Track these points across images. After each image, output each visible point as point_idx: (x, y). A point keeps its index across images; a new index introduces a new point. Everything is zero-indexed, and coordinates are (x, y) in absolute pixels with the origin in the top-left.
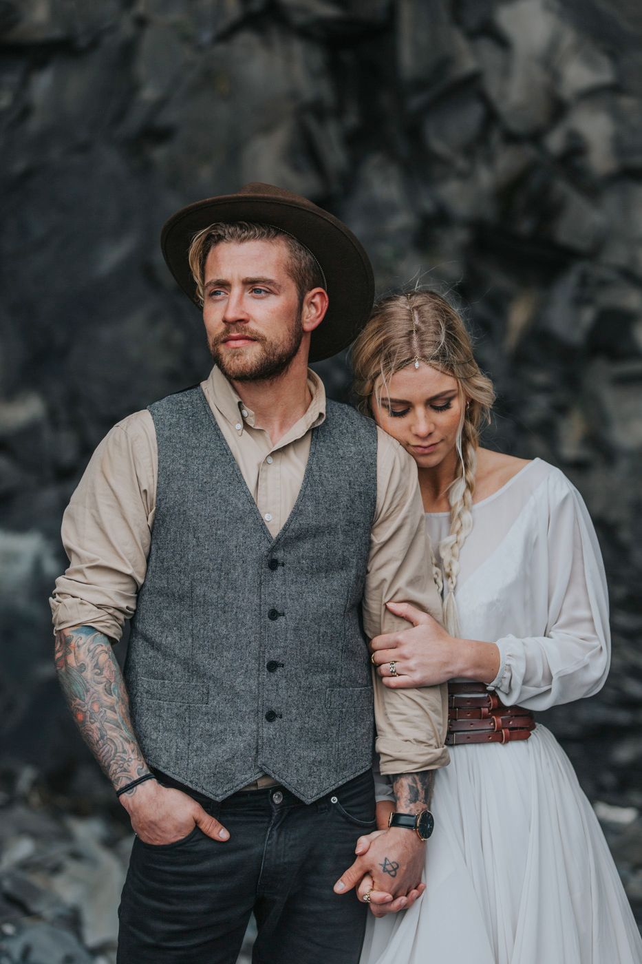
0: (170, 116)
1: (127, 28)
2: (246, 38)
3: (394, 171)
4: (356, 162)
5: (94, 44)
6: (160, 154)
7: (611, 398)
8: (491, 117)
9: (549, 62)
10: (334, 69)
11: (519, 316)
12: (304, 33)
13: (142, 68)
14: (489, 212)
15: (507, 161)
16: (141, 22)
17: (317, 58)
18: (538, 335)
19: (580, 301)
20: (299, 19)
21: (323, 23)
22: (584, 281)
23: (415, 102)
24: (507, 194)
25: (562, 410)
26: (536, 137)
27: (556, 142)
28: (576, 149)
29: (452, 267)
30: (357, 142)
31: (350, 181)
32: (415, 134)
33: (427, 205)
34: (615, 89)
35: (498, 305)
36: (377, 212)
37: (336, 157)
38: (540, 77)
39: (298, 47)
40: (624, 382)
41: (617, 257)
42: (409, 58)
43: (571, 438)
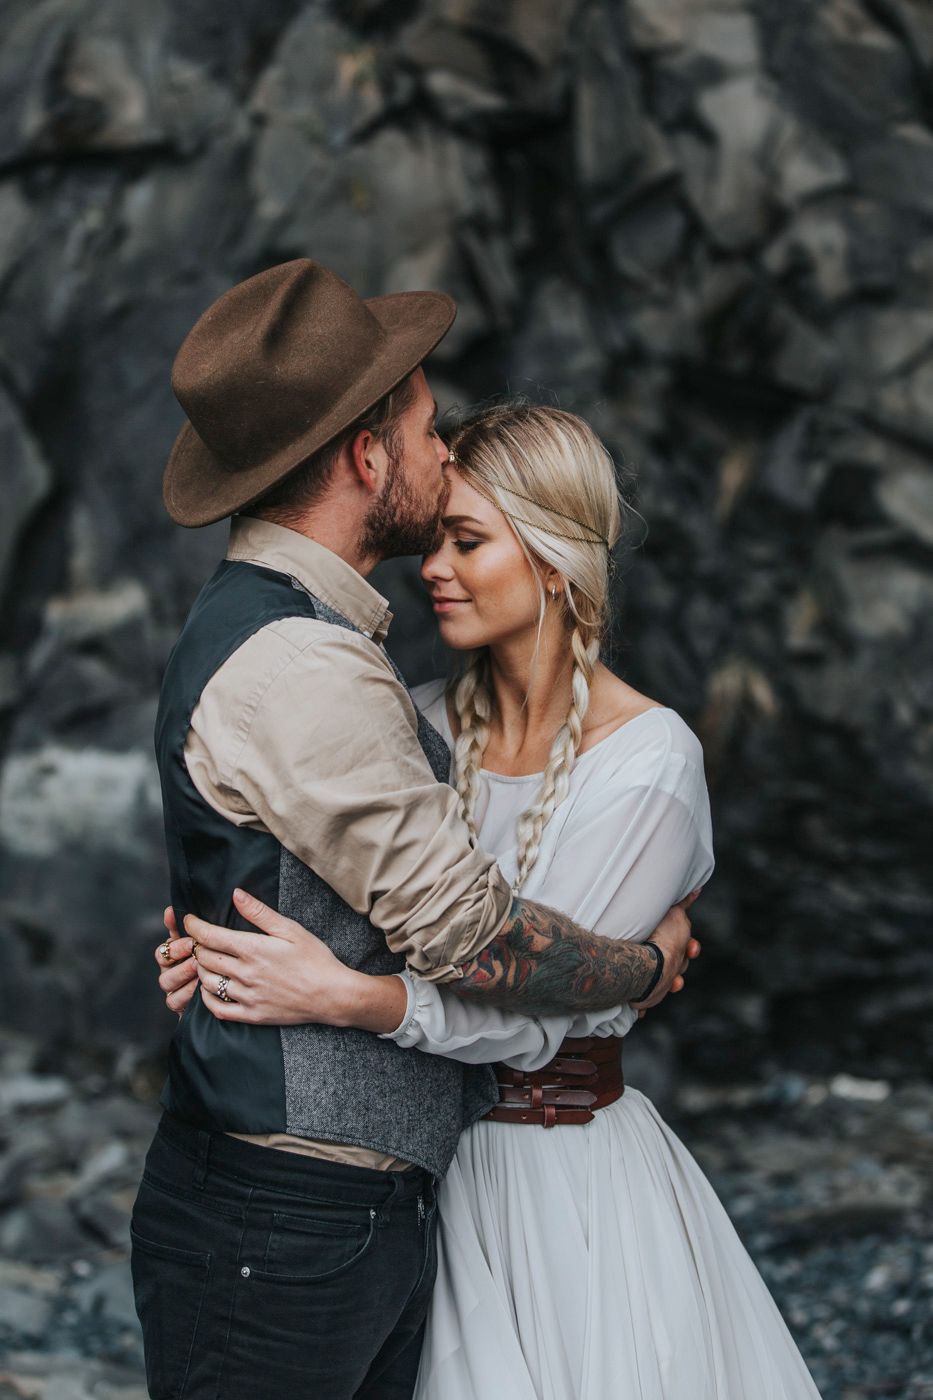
0: (296, 236)
1: (242, 128)
2: (390, 139)
3: (575, 300)
4: (528, 289)
5: (202, 148)
7: (848, 575)
8: (695, 229)
9: (766, 158)
10: (500, 174)
11: (733, 475)
12: (461, 130)
13: (260, 178)
14: (693, 346)
15: (714, 284)
16: (259, 121)
17: (478, 160)
18: (758, 500)
19: (807, 456)
20: (454, 112)
21: (484, 117)
22: (812, 430)
23: (599, 212)
24: (715, 323)
25: (788, 590)
26: (751, 253)
27: (775, 258)
28: (800, 266)
29: (649, 417)
30: (531, 265)
31: (522, 312)
32: (600, 252)
33: (617, 339)
34: (849, 191)
35: (708, 463)
36: (555, 349)
37: (502, 282)
38: (754, 178)
39: (454, 149)
40: (864, 554)
41: (853, 398)
42: (590, 157)
43: (800, 625)
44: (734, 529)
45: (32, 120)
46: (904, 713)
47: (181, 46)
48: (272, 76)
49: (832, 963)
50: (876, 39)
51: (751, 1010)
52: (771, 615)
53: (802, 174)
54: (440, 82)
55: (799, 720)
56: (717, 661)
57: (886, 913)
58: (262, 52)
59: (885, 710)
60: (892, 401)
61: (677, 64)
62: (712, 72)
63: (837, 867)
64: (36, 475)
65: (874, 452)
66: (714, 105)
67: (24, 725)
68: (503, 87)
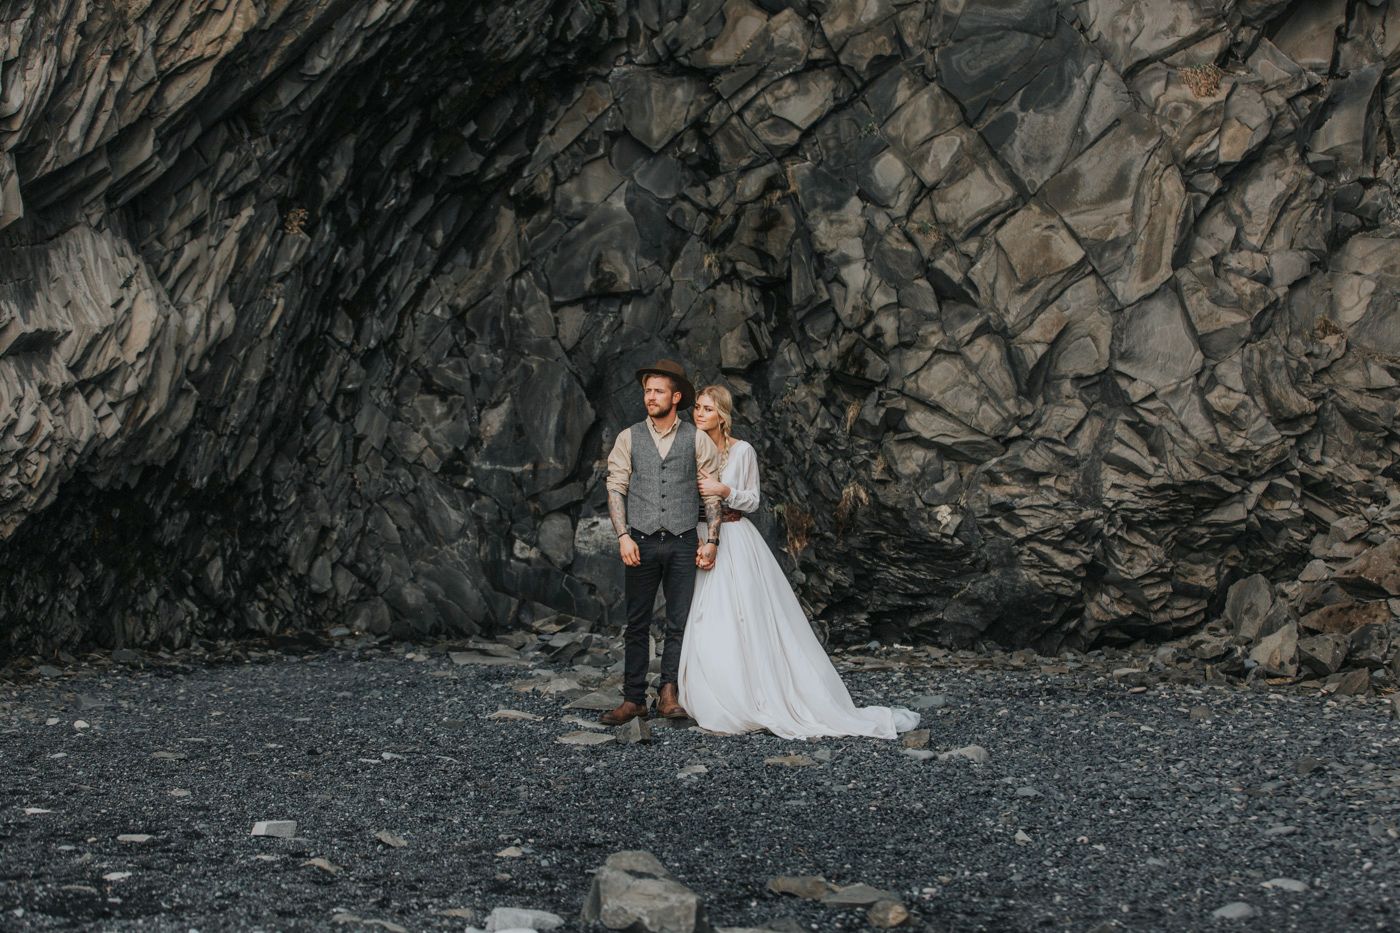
0: (687, 325)
1: (667, 284)
2: (723, 285)
4: (775, 343)
5: (652, 291)
6: (682, 342)
7: (895, 450)
8: (838, 320)
9: (866, 293)
10: (765, 299)
11: (851, 413)
12: (750, 284)
13: (673, 303)
14: (837, 365)
15: (846, 341)
16: (673, 281)
17: (756, 295)
18: (860, 421)
19: (878, 405)
20: (746, 277)
21: (756, 278)
22: (880, 398)
23: (800, 315)
24: (843, 357)
25: (873, 457)
26: (859, 329)
27: (869, 331)
28: (879, 333)
29: (821, 392)
30: (775, 334)
31: (773, 352)
32: (802, 329)
33: (809, 362)
34: (899, 304)
35: (843, 409)
36: (785, 366)
37: (766, 341)
38: (861, 302)
39: (747, 290)
40: (901, 442)
41: (896, 384)
42: (796, 295)
43: (877, 470)
44: (853, 433)
45: (589, 281)
46: (919, 503)
47: (644, 253)
48: (680, 262)
49: (894, 600)
50: (908, 248)
51: (862, 618)
52: (866, 465)
53: (879, 299)
54: (741, 266)
55: (878, 506)
56: (846, 483)
57: (912, 580)
58: (675, 255)
59: (911, 502)
60: (910, 384)
61: (832, 257)
62: (846, 260)
63: (893, 562)
64: (590, 413)
65: (903, 404)
66: (845, 272)
67: (584, 506)
68: (765, 269)
